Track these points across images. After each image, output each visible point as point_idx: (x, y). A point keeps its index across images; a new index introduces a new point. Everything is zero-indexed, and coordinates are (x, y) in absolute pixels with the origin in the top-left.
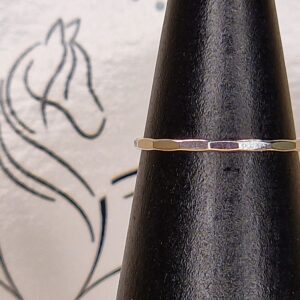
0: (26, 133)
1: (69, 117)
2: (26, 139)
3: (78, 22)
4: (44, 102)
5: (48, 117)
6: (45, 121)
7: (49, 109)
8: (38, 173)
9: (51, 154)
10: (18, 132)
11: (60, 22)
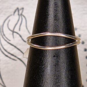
0: (8, 41)
1: (21, 36)
2: (8, 43)
3: (23, 9)
4: (13, 32)
5: (14, 36)
6: (13, 37)
7: (15, 34)
8: (12, 52)
9: (15, 47)
10: (6, 41)
11: (18, 9)
